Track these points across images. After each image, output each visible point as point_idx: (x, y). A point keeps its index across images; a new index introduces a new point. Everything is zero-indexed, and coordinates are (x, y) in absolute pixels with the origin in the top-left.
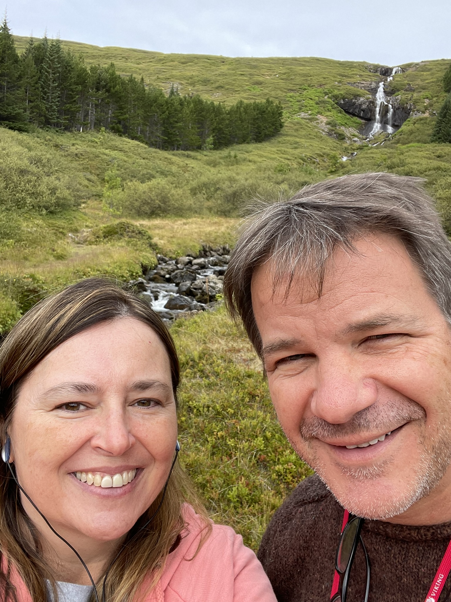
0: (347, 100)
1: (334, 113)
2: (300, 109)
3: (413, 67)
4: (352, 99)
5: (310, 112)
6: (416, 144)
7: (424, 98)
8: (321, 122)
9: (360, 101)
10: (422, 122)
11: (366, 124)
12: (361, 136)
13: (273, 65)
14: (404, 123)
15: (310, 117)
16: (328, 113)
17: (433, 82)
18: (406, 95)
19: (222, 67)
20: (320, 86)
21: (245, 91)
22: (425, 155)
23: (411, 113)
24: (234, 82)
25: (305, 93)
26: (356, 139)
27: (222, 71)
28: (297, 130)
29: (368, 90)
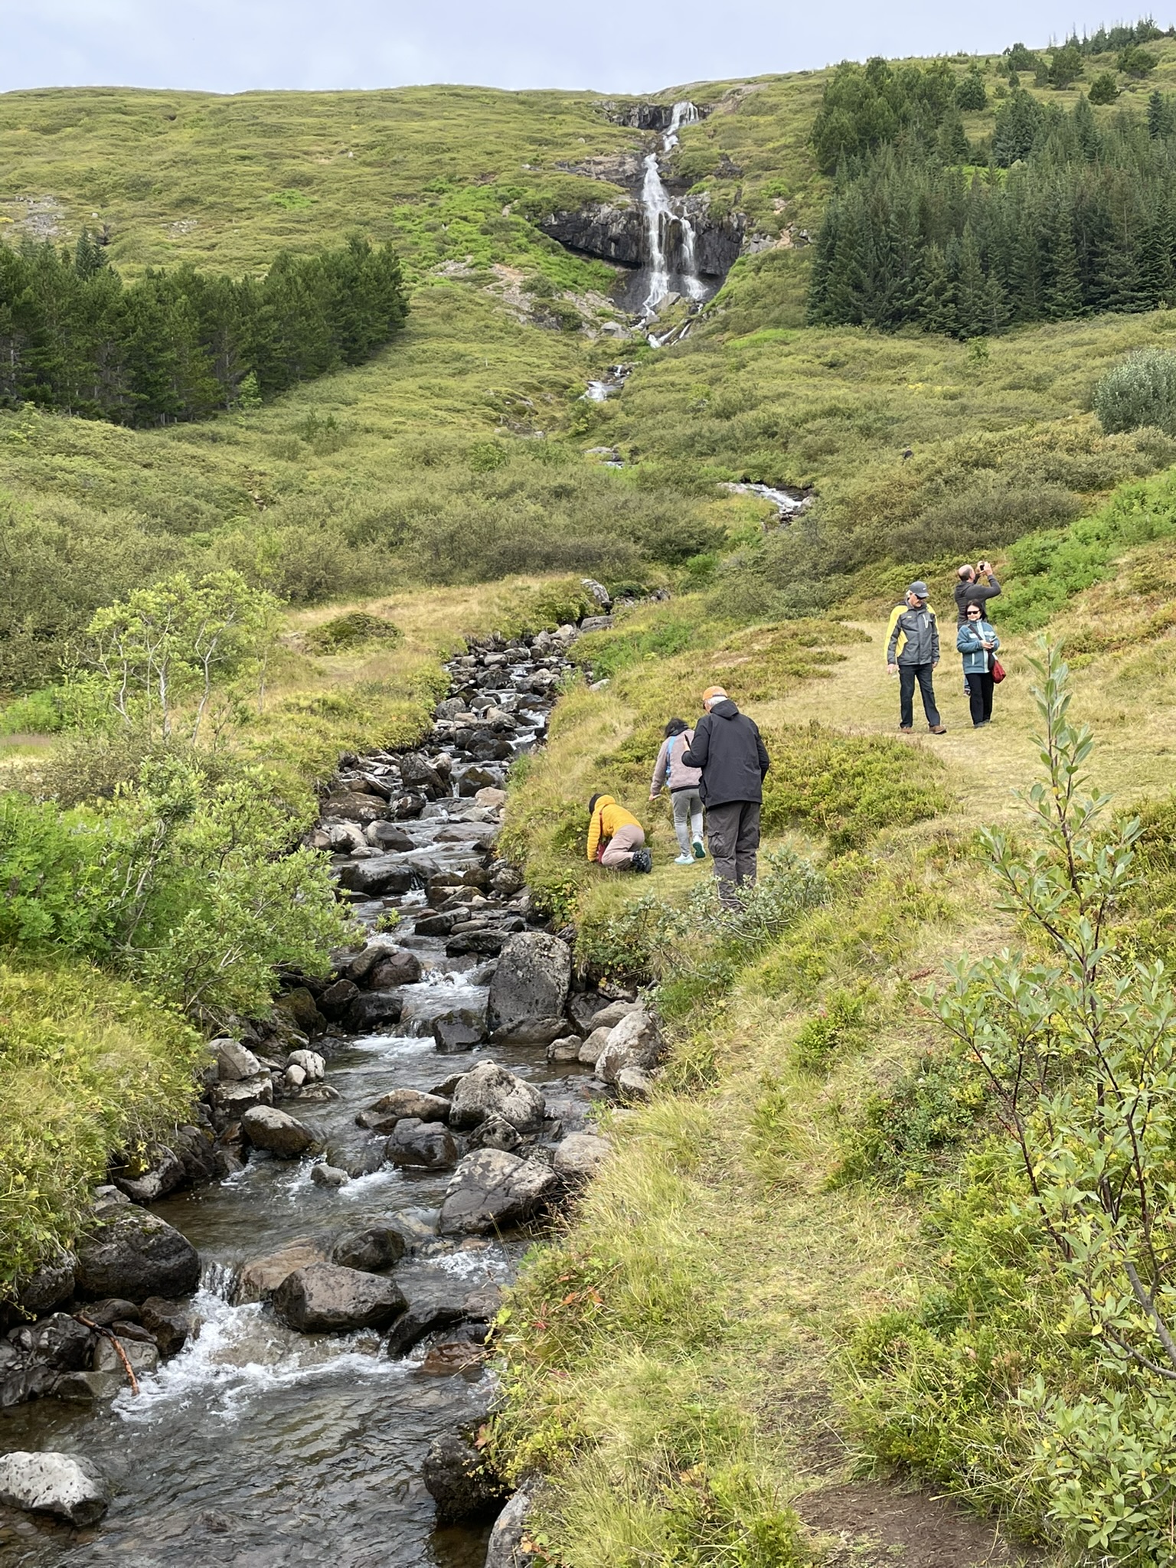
0: (565, 213)
1: (535, 254)
2: (441, 251)
3: (727, 99)
4: (578, 212)
5: (469, 258)
6: (770, 333)
7: (771, 197)
8: (509, 286)
9: (601, 215)
10: (777, 263)
11: (629, 279)
12: (622, 314)
13: (329, 122)
14: (732, 270)
15: (474, 272)
16: (523, 258)
17: (786, 147)
18: (723, 191)
19: (173, 135)
20: (483, 176)
21: (266, 208)
22: (798, 365)
23: (745, 239)
24: (226, 184)
25: (443, 201)
26: (611, 325)
27: (178, 148)
28: (448, 317)
29: (618, 182)
